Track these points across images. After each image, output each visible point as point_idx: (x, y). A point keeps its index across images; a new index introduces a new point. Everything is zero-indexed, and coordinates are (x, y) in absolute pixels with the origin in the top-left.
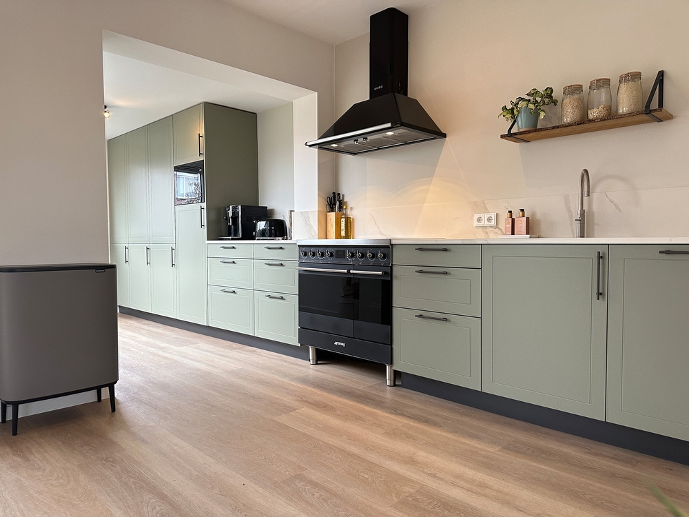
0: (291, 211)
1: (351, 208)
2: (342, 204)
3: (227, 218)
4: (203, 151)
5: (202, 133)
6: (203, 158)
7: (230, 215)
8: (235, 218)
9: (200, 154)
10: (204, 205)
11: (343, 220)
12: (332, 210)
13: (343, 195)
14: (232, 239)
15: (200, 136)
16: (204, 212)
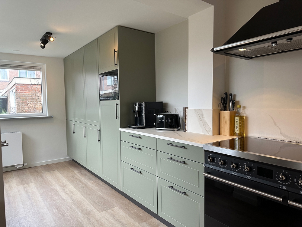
0: (186, 108)
1: (244, 108)
2: (235, 103)
3: (134, 111)
4: (117, 62)
5: (117, 49)
6: (117, 68)
7: (137, 110)
8: (140, 111)
9: (115, 65)
10: (118, 102)
11: (238, 118)
12: (225, 109)
13: (235, 95)
14: (138, 128)
15: (115, 52)
16: (119, 107)
